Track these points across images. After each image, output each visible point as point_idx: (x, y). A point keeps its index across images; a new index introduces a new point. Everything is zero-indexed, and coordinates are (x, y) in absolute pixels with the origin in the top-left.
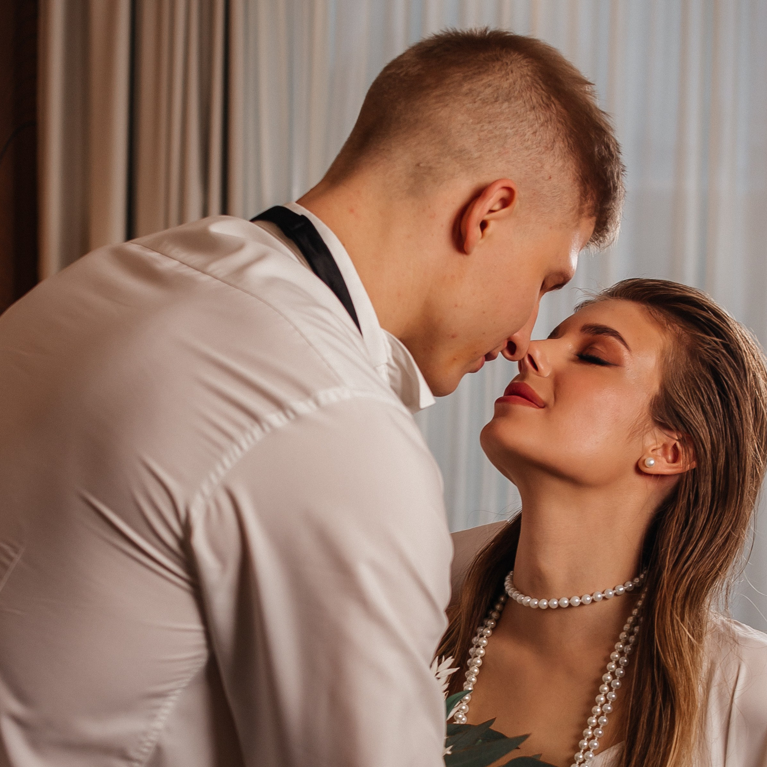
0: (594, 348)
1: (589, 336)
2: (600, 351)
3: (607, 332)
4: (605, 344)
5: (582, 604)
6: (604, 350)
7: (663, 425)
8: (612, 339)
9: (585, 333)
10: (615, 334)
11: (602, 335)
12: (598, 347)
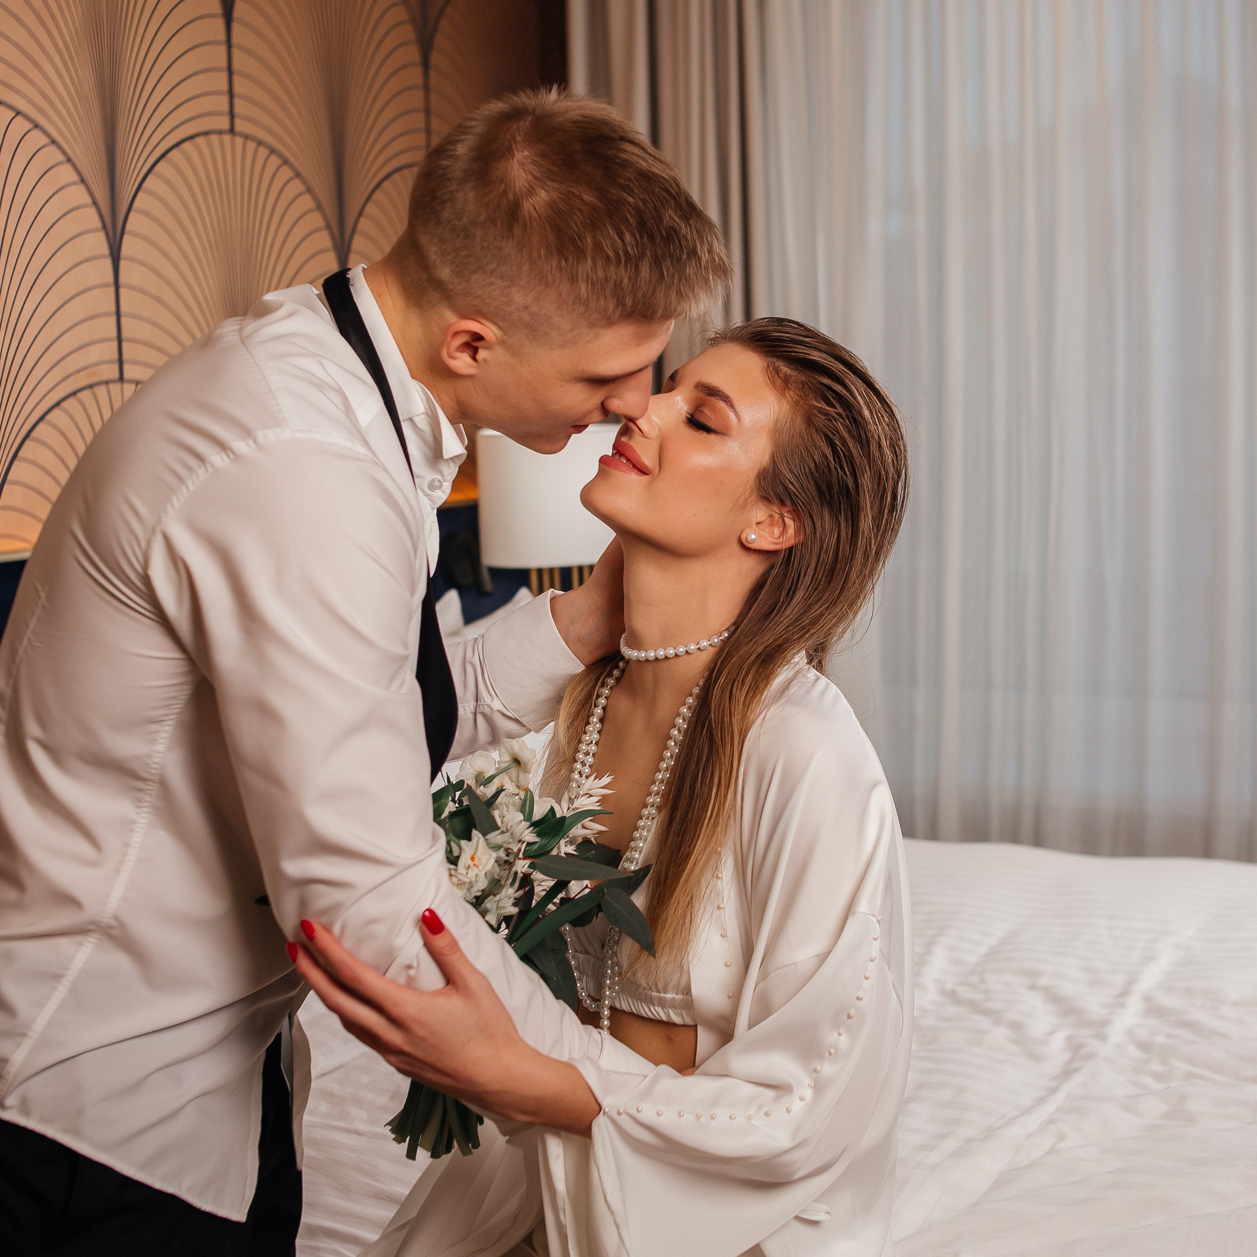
0: (703, 412)
1: (702, 395)
2: (708, 417)
3: (719, 396)
4: (714, 409)
5: (676, 655)
6: (714, 418)
7: (766, 499)
8: (722, 405)
9: (698, 391)
10: (726, 399)
11: (713, 398)
12: (706, 411)
